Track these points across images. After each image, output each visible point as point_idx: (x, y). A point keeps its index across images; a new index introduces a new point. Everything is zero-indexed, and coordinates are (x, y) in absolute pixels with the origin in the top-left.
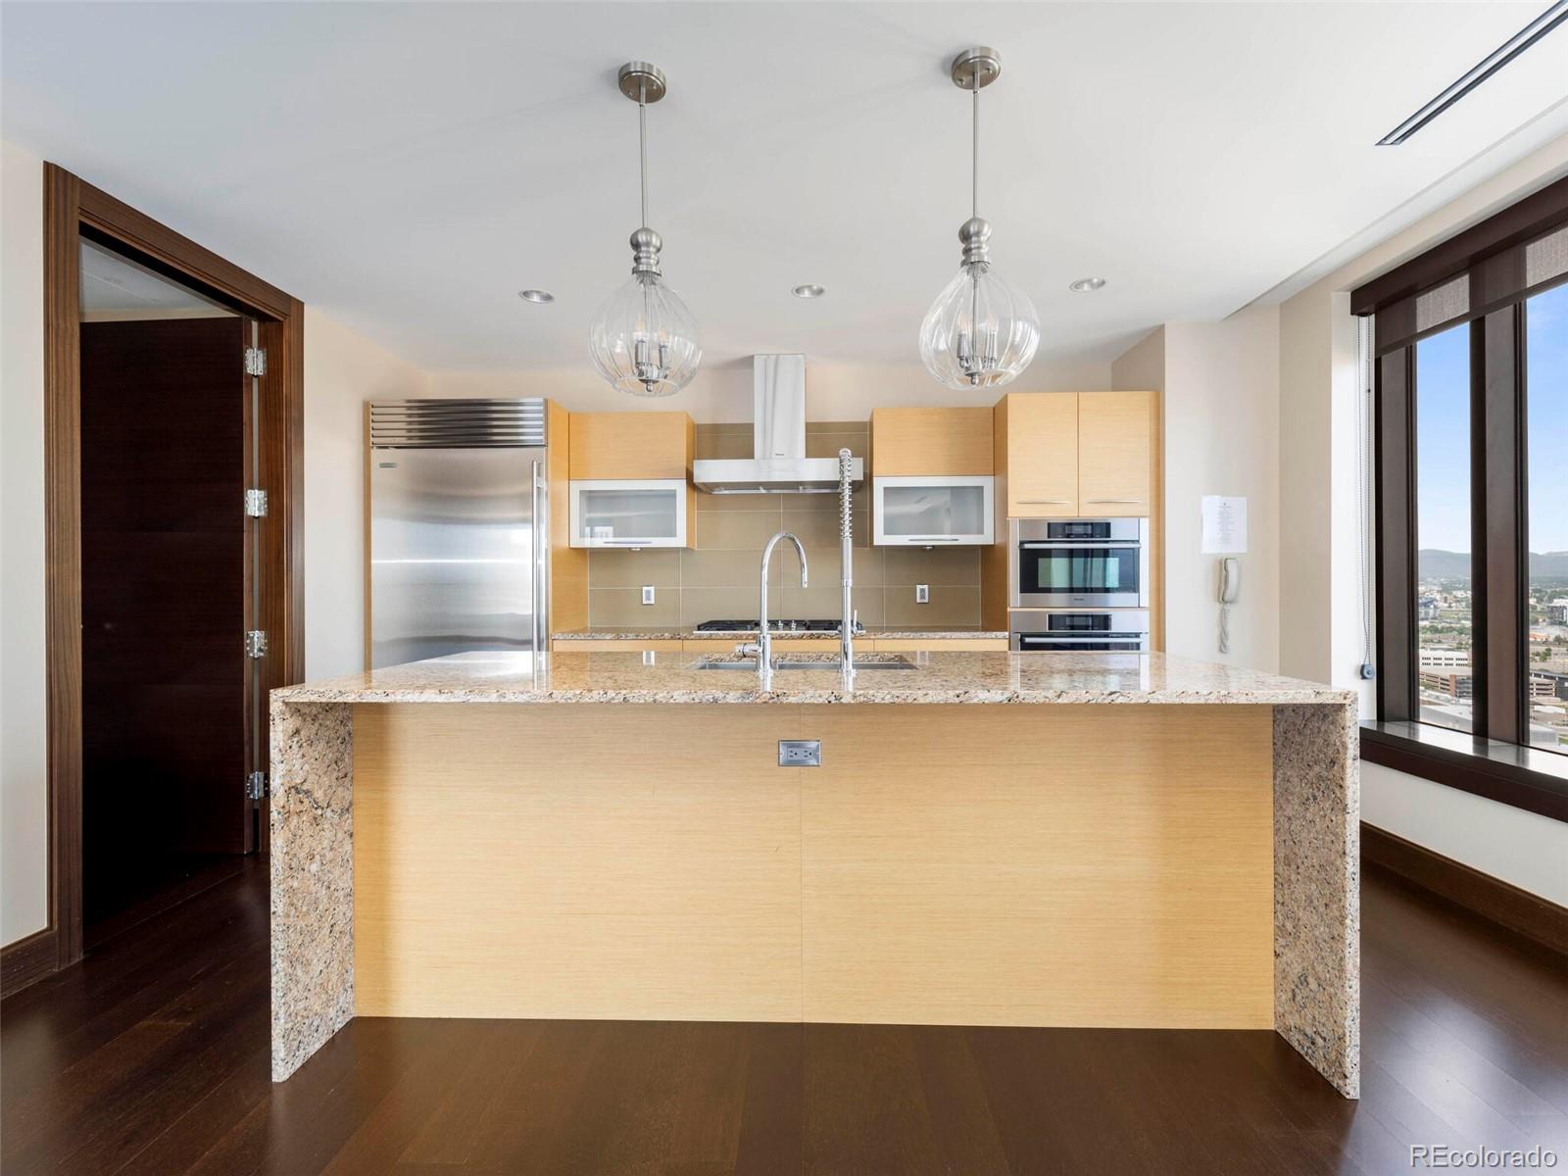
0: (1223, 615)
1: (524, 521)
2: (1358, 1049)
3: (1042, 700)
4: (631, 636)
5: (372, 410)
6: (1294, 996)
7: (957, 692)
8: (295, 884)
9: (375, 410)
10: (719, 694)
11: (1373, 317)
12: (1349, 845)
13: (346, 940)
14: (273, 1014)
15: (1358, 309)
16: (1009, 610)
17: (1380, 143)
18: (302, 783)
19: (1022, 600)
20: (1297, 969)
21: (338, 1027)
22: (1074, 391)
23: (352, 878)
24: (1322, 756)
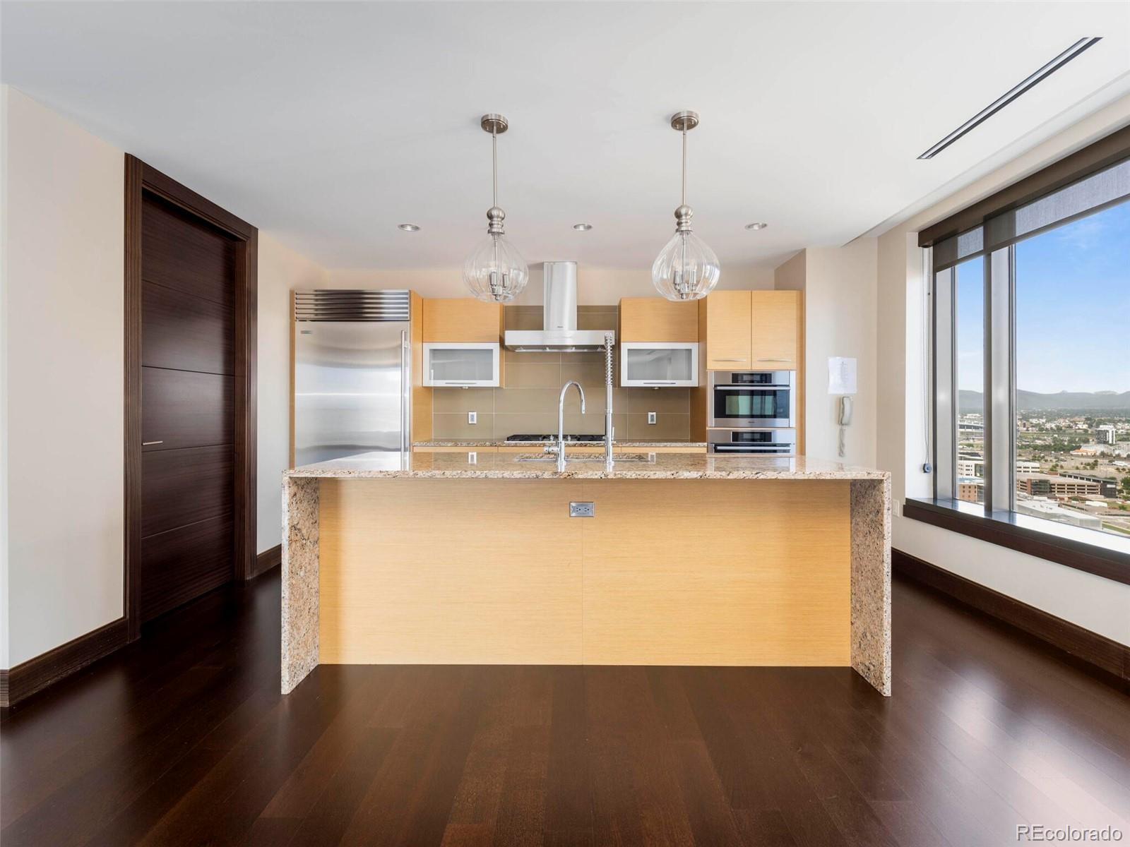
0: (842, 432)
1: (396, 366)
2: (890, 669)
3: (719, 477)
4: (464, 444)
5: (296, 296)
6: (860, 645)
7: (672, 472)
8: (294, 582)
9: (299, 297)
10: (539, 473)
11: (932, 248)
12: (885, 557)
13: (315, 618)
14: (282, 655)
15: (922, 243)
16: (707, 428)
17: (919, 158)
18: (297, 524)
19: (716, 422)
20: (862, 630)
21: (312, 668)
22: (749, 289)
23: (318, 582)
24: (873, 509)
